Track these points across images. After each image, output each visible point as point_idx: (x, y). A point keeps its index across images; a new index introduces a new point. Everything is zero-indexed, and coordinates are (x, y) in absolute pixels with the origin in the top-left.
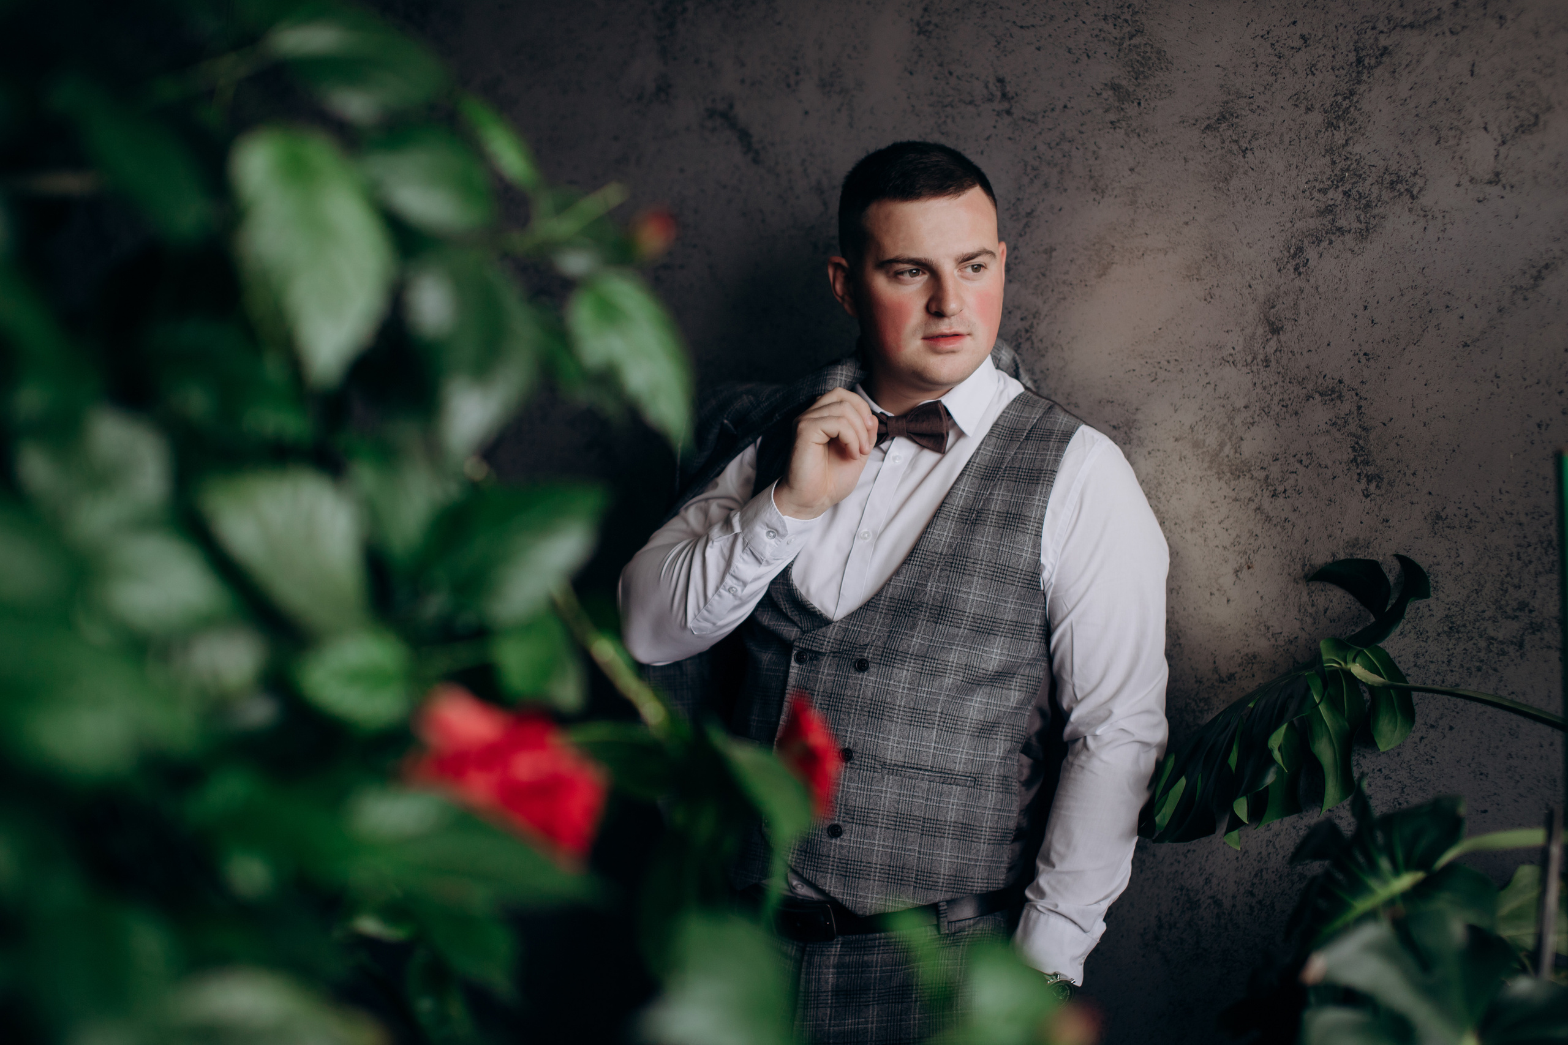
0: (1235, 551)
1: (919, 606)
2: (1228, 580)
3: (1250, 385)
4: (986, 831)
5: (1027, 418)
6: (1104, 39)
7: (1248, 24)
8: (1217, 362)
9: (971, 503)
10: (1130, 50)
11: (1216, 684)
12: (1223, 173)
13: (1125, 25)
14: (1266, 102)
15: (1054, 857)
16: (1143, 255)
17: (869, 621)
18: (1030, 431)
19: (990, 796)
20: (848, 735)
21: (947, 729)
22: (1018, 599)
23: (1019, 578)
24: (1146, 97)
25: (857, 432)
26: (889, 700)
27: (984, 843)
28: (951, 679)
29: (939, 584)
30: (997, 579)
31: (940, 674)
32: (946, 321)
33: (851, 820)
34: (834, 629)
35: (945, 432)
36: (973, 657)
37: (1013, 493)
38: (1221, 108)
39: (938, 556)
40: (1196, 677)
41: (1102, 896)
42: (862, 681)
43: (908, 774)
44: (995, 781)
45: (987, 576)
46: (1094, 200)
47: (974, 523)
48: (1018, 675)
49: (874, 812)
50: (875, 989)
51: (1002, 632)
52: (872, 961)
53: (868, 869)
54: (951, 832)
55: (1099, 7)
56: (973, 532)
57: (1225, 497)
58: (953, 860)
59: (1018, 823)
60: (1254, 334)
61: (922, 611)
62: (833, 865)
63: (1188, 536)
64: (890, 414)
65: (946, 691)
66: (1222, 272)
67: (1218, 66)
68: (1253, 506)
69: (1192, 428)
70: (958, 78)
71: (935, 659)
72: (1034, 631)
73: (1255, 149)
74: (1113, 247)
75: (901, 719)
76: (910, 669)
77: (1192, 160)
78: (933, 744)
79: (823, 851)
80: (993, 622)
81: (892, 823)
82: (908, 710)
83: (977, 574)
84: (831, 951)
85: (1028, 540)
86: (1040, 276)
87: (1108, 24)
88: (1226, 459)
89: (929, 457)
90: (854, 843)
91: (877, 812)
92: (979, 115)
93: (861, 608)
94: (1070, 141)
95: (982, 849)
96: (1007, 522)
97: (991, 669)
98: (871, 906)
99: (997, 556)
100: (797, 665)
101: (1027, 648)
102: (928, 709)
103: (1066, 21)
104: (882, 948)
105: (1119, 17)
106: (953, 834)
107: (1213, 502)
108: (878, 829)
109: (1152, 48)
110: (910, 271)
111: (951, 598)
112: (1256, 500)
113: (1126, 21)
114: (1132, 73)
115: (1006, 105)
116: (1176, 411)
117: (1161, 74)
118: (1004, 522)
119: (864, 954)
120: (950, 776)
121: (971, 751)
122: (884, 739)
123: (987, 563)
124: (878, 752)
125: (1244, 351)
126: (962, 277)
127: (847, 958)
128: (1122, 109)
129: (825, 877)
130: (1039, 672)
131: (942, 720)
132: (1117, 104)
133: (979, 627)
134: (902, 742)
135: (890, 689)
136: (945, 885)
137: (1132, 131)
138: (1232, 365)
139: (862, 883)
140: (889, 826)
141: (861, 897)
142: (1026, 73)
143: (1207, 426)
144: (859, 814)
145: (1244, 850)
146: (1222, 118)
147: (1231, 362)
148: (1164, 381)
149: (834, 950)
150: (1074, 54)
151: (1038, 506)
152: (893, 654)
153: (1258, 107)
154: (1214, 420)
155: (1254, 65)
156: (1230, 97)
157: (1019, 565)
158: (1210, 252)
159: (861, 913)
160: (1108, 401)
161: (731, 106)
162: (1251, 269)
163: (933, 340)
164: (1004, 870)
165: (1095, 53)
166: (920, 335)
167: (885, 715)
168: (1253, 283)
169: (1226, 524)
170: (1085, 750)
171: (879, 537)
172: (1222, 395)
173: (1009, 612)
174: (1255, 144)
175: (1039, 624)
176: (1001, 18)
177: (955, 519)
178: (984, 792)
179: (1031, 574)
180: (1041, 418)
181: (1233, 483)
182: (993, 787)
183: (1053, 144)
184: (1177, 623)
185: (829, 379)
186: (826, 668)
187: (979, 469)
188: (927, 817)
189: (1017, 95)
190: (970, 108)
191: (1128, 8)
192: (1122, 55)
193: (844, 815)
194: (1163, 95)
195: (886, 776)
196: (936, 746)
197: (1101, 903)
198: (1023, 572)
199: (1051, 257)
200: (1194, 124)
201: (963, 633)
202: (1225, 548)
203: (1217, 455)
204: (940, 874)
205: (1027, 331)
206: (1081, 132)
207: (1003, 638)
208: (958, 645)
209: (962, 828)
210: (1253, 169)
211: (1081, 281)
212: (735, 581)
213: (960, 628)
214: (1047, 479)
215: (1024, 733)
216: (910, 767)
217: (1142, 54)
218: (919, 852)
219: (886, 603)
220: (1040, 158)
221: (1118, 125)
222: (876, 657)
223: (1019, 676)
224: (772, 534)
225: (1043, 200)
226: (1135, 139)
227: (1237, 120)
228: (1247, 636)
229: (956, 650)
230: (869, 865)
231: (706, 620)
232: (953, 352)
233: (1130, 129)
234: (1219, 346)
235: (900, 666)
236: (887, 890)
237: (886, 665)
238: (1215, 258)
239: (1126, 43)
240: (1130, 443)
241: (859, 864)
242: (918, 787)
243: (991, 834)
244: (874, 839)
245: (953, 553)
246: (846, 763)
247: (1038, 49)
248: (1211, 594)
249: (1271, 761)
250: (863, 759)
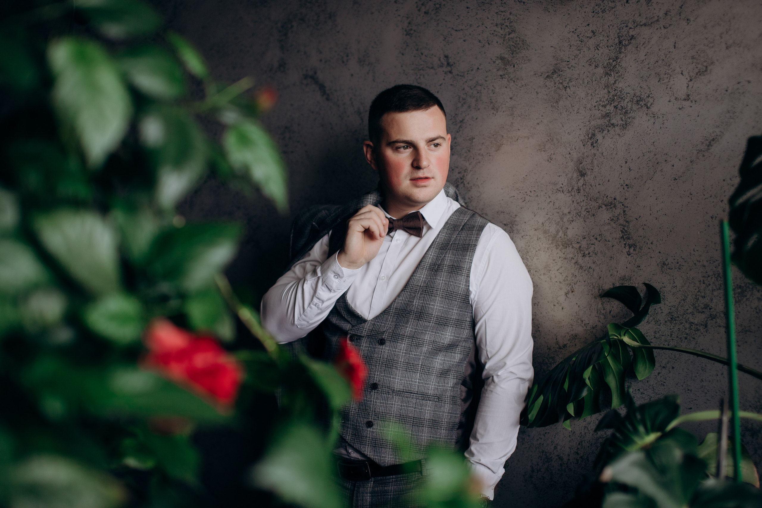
0: (565, 284)
1: (410, 312)
2: (562, 298)
3: (571, 202)
4: (444, 424)
5: (462, 219)
6: (496, 35)
7: (566, 26)
8: (555, 191)
9: (435, 261)
10: (509, 40)
11: (558, 350)
12: (555, 98)
13: (507, 28)
14: (576, 63)
15: (478, 436)
16: (517, 140)
17: (385, 320)
18: (463, 226)
19: (446, 406)
20: (376, 376)
21: (424, 373)
22: (458, 308)
23: (459, 298)
24: (518, 63)
25: (378, 226)
26: (395, 359)
27: (444, 430)
28: (426, 348)
29: (419, 301)
30: (448, 298)
31: (421, 345)
32: (422, 171)
33: (377, 419)
34: (368, 324)
35: (421, 227)
36: (437, 337)
37: (455, 256)
38: (554, 67)
39: (419, 287)
40: (547, 347)
41: (502, 455)
42: (382, 349)
43: (406, 395)
44: (449, 399)
45: (443, 297)
46: (493, 113)
47: (437, 271)
48: (459, 346)
49: (389, 414)
50: (390, 504)
51: (451, 324)
52: (389, 490)
53: (386, 443)
54: (427, 424)
55: (493, 20)
56: (436, 275)
57: (560, 257)
58: (428, 438)
59: (460, 420)
60: (572, 177)
61: (411, 315)
62: (369, 441)
63: (542, 277)
64: (394, 218)
65: (424, 354)
66: (556, 147)
67: (552, 47)
68: (573, 261)
69: (543, 224)
70: (426, 56)
71: (418, 338)
72: (467, 324)
73: (571, 87)
74: (503, 136)
75: (402, 368)
76: (406, 343)
77: (540, 93)
78: (418, 381)
79: (364, 434)
80: (447, 319)
81: (398, 420)
82: (405, 363)
83: (438, 296)
84: (368, 485)
85: (463, 279)
86: (467, 151)
87: (498, 28)
88: (560, 239)
89: (414, 239)
90: (379, 430)
91: (390, 414)
92: (436, 74)
93: (381, 314)
94: (480, 85)
95: (442, 432)
96: (453, 270)
97: (446, 343)
98: (388, 461)
99: (448, 287)
100: (350, 342)
101: (463, 333)
102: (415, 363)
103: (478, 27)
104: (393, 483)
105: (503, 24)
106: (428, 425)
107: (554, 260)
108: (391, 423)
109: (520, 39)
110: (404, 147)
111: (425, 308)
112: (575, 258)
113: (507, 26)
114: (510, 51)
115: (449, 69)
116: (535, 216)
117: (524, 52)
118: (451, 270)
119: (385, 486)
120: (427, 396)
121: (437, 384)
122: (393, 378)
123: (443, 290)
124: (390, 385)
125: (568, 185)
126: (429, 149)
127: (376, 488)
128: (506, 69)
129: (365, 448)
130: (470, 344)
131: (422, 368)
132: (503, 67)
133: (439, 322)
134: (402, 380)
135: (396, 353)
136: (424, 451)
137: (511, 79)
138: (562, 192)
139: (383, 450)
140: (397, 421)
141: (383, 457)
142: (458, 53)
143: (550, 222)
144: (382, 415)
145: (573, 432)
146: (554, 72)
147: (561, 191)
148: (529, 201)
149: (370, 484)
150: (482, 43)
151: (468, 262)
152: (397, 336)
153: (572, 66)
154: (553, 219)
155: (569, 46)
156: (558, 62)
157: (459, 291)
158: (550, 137)
159: (383, 465)
160: (502, 212)
161: (315, 73)
162: (570, 145)
163: (415, 180)
164: (454, 443)
165: (492, 42)
166: (409, 178)
167: (394, 366)
168: (571, 152)
169: (560, 271)
170: (493, 382)
171: (389, 278)
172: (557, 208)
173: (454, 314)
174: (570, 84)
175: (469, 321)
176: (446, 26)
177: (427, 269)
178: (443, 404)
179: (465, 296)
180: (469, 219)
181: (563, 250)
182: (447, 401)
183: (472, 87)
184: (538, 320)
185: (365, 201)
186: (365, 343)
187: (439, 245)
188: (415, 417)
189: (454, 63)
190: (432, 70)
191: (508, 20)
192: (505, 42)
193: (374, 416)
194: (526, 62)
195: (395, 396)
196: (419, 381)
197: (502, 458)
198: (461, 295)
199: (472, 142)
200: (541, 75)
201: (432, 325)
202: (560, 282)
203: (555, 237)
204: (422, 445)
205: (461, 179)
206: (486, 81)
207: (451, 327)
208: (429, 331)
209: (433, 422)
210: (570, 96)
211: (487, 153)
212: (318, 300)
213: (430, 322)
214: (472, 249)
215: (463, 375)
216: (407, 392)
217: (515, 42)
218: (412, 434)
219: (394, 311)
220: (466, 94)
221: (504, 76)
222: (389, 337)
223: (460, 347)
224: (336, 277)
225: (468, 114)
226: (512, 84)
227: (562, 73)
228: (572, 326)
229: (428, 333)
230: (386, 441)
231: (304, 320)
232: (425, 186)
233: (510, 79)
234: (555, 183)
235: (401, 342)
236: (396, 453)
237: (394, 342)
238: (553, 140)
239: (507, 37)
240: (513, 232)
241: (382, 440)
242: (411, 402)
243: (447, 425)
244: (389, 428)
245: (426, 286)
246: (375, 390)
247: (465, 41)
248: (554, 305)
249: (585, 385)
250: (383, 388)
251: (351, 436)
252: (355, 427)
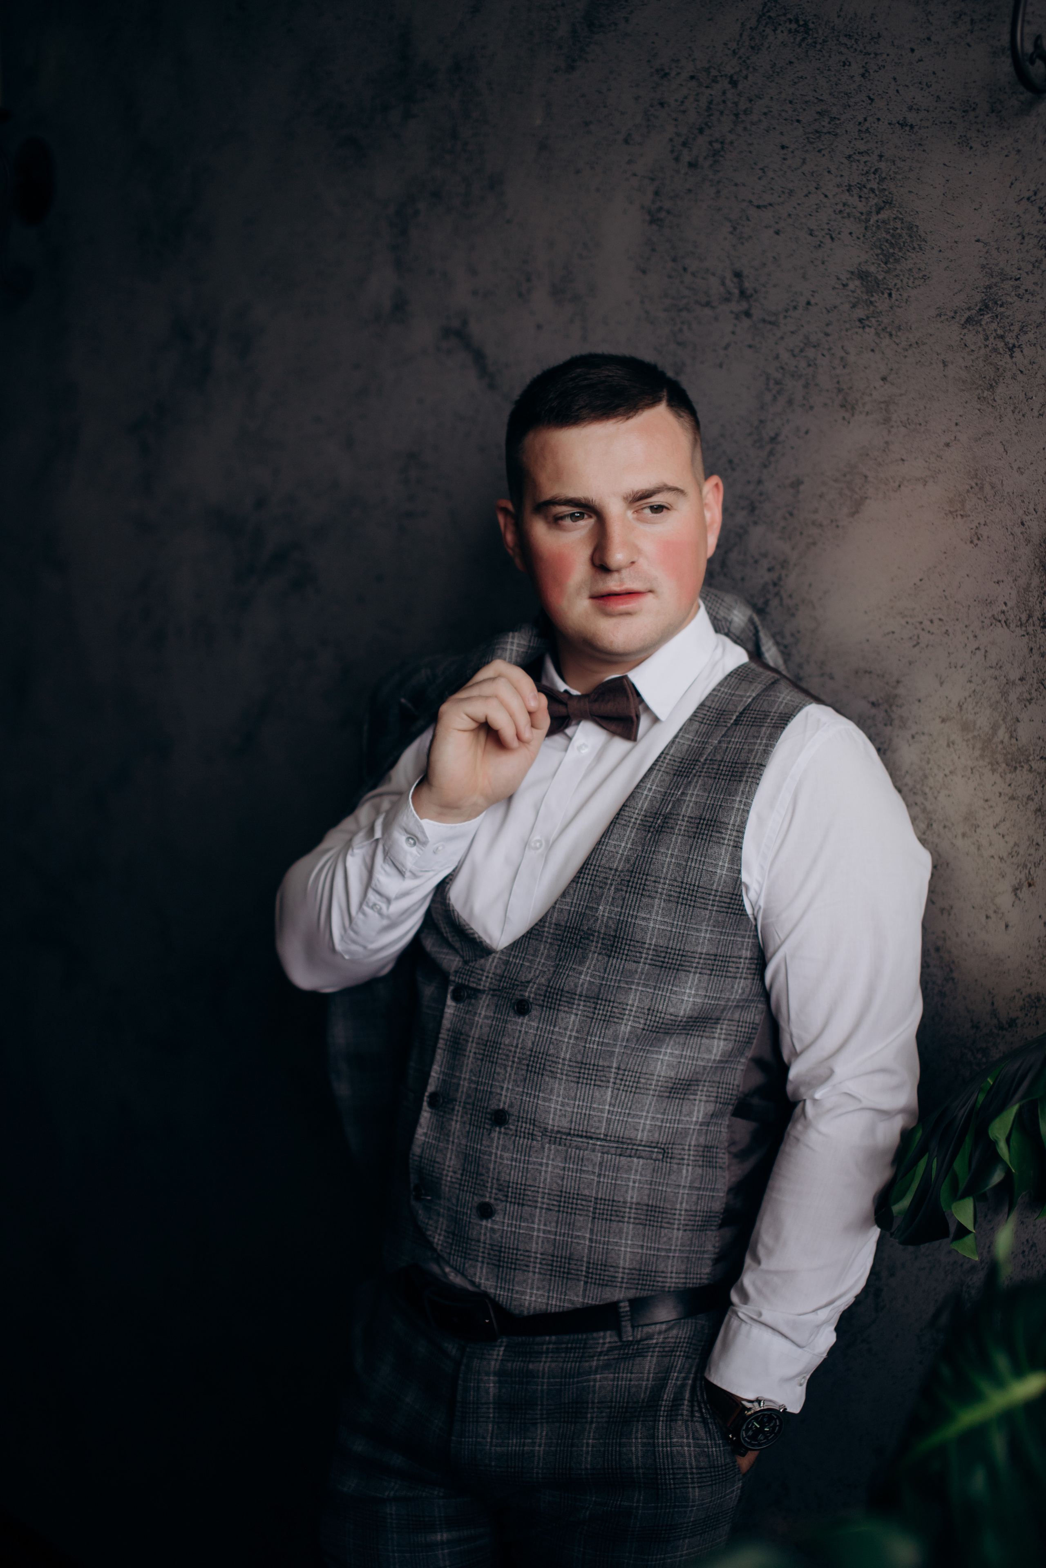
0: (1013, 863)
1: (588, 935)
2: (1005, 900)
3: (1026, 651)
4: (680, 1215)
5: (741, 696)
6: (849, 215)
7: (1012, 184)
8: (987, 622)
9: (658, 805)
10: (878, 227)
11: (995, 1031)
12: (988, 378)
13: (872, 195)
14: (1035, 284)
15: (761, 1252)
16: (900, 486)
17: (532, 952)
18: (741, 713)
19: (684, 1171)
20: (504, 1093)
21: (626, 1088)
22: (714, 926)
23: (714, 901)
24: (898, 286)
25: (512, 716)
26: (551, 1052)
27: (678, 1229)
28: (629, 1027)
29: (612, 908)
30: (684, 902)
31: (616, 1020)
32: (616, 576)
33: (504, 1199)
34: (493, 961)
35: (633, 715)
36: (658, 1000)
37: (709, 793)
38: (983, 295)
39: (613, 872)
40: (972, 1021)
42: (522, 1026)
43: (575, 1143)
44: (692, 1153)
45: (672, 898)
46: (844, 418)
47: (660, 830)
48: (724, 1020)
49: (533, 1189)
50: (542, 1405)
51: (696, 967)
52: (538, 1371)
53: (526, 1259)
54: (632, 1215)
55: (842, 176)
56: (657, 842)
57: (1000, 794)
58: (636, 1251)
59: (726, 1203)
60: (1029, 585)
61: (593, 941)
62: (483, 1252)
63: (959, 842)
64: (575, 692)
65: (623, 1041)
66: (989, 506)
67: (978, 241)
68: (1032, 806)
69: (960, 706)
70: (693, 274)
71: (610, 1001)
72: (742, 965)
73: (1024, 346)
74: (866, 477)
75: (566, 1075)
76: (580, 1013)
77: (952, 363)
78: (607, 1107)
79: (472, 1234)
80: (682, 956)
81: (555, 1203)
82: (574, 1064)
83: (658, 895)
84: (492, 1355)
85: (724, 853)
86: (787, 515)
87: (852, 196)
88: (1000, 746)
89: (620, 745)
90: (508, 1226)
91: (536, 1189)
92: (716, 319)
93: (523, 936)
94: (815, 347)
95: (675, 1236)
96: (699, 830)
97: (682, 1013)
98: (530, 1304)
99: (685, 873)
100: (454, 1004)
101: (733, 987)
102: (601, 1063)
103: (806, 196)
104: (550, 1355)
105: (864, 187)
106: (635, 1218)
107: (987, 801)
108: (538, 1210)
109: (902, 223)
110: (572, 516)
111: (626, 926)
112: (1036, 799)
113: (872, 190)
114: (881, 256)
115: (744, 305)
116: (942, 684)
117: (913, 256)
118: (694, 830)
119: (529, 1362)
120: (630, 1147)
121: (659, 1116)
122: (544, 1099)
123: (671, 882)
124: (537, 1115)
125: (1018, 607)
126: (638, 519)
127: (509, 1364)
128: (871, 302)
129: (475, 1267)
130: (754, 1015)
131: (620, 1077)
132: (865, 297)
133: (663, 962)
134: (568, 1104)
135: (554, 1037)
136: (625, 1280)
137: (883, 330)
138: (1004, 625)
139: (519, 1276)
140: (551, 1207)
141: (517, 1292)
142: (765, 264)
143: (977, 703)
144: (514, 1191)
145: (1031, 1242)
146: (985, 308)
147: (1003, 622)
148: (927, 646)
149: (495, 1353)
150: (816, 236)
151: (738, 809)
152: (557, 994)
153: (1026, 291)
154: (984, 695)
155: (1020, 237)
156: (994, 280)
157: (713, 885)
158: (975, 480)
159: (517, 1312)
160: (866, 672)
161: (465, 323)
162: (1023, 502)
163: (602, 598)
164: (709, 1262)
165: (839, 234)
166: (586, 593)
167: (546, 1070)
168: (1026, 518)
169: (1002, 829)
170: (802, 1117)
171: (550, 846)
172: (994, 664)
173: (703, 943)
174: (1024, 339)
175: (749, 956)
176: (736, 197)
177: (637, 826)
178: (675, 1166)
179: (729, 896)
180: (758, 695)
181: (1009, 776)
182: (688, 1160)
183: (796, 351)
184: (950, 952)
186: (484, 1009)
187: (672, 762)
188: (600, 1196)
189: (756, 292)
190: (708, 311)
191: (874, 173)
192: (869, 234)
193: (497, 1192)
194: (917, 282)
195: (547, 1145)
196: (611, 1109)
197: (819, 1312)
198: (719, 894)
199: (798, 492)
200: (953, 318)
201: (643, 969)
202: (1001, 859)
203: (990, 740)
204: (619, 1267)
205: (775, 584)
206: (827, 335)
207: (697, 975)
208: (638, 984)
209: (647, 1210)
210: (1022, 372)
211: (832, 521)
212: (378, 897)
213: (639, 962)
214: (752, 775)
215: (734, 1093)
216: (578, 1136)
217: (891, 231)
218: (591, 1240)
219: (551, 931)
220: (782, 368)
221: (867, 323)
222: (538, 997)
223: (726, 1022)
224: (412, 842)
225: (788, 421)
226: (886, 341)
227: (1002, 309)
228: (1029, 972)
229: (636, 990)
230: (527, 1254)
231: (354, 942)
232: (628, 614)
233: (880, 328)
234: (989, 601)
235: (566, 1009)
236: (550, 1286)
237: (550, 1008)
238: (982, 488)
239: (874, 218)
240: (891, 725)
241: (515, 1252)
242: (588, 1160)
243: (688, 1218)
244: (533, 1222)
245: (631, 869)
246: (500, 1128)
247: (777, 233)
248: (987, 917)
249: (996, 1158)
250: (520, 1124)
251: (444, 1236)
252: (454, 1215)
